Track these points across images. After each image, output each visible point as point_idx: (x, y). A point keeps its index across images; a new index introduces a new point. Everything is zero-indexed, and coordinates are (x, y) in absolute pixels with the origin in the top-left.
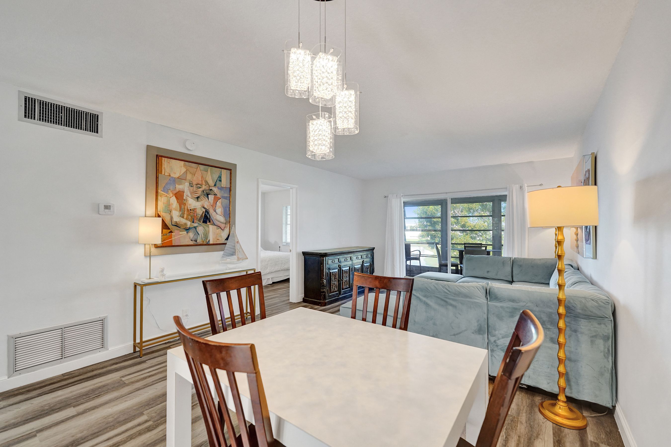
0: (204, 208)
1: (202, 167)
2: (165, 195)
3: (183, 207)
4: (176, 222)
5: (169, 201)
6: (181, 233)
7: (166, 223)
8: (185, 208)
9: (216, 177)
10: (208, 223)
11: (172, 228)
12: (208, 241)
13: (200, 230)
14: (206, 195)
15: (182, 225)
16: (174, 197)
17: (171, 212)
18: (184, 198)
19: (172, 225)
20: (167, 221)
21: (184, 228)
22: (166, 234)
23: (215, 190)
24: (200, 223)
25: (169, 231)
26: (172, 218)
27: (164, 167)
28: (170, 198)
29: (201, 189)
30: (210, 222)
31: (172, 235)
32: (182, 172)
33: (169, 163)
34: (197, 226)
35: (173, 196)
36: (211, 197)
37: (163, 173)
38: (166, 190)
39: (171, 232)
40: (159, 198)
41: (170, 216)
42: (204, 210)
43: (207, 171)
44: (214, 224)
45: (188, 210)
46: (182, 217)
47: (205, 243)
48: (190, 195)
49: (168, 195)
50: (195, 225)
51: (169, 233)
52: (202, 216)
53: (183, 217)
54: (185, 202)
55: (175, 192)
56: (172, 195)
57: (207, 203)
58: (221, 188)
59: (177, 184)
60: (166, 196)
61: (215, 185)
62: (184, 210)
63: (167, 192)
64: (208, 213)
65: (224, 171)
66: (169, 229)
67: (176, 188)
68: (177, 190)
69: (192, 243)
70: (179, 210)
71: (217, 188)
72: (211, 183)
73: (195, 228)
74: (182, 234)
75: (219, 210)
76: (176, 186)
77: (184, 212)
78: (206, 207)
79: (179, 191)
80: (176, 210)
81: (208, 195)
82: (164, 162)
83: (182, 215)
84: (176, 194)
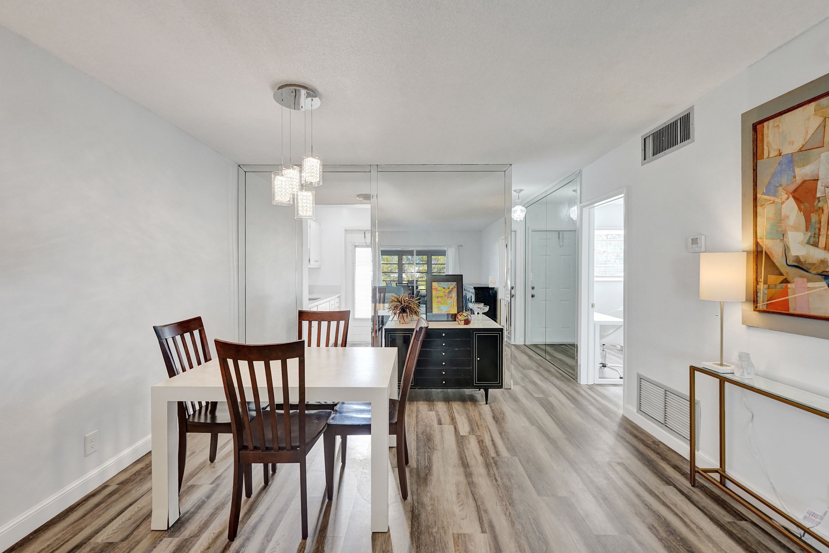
2: (770, 200)
3: (814, 217)
4: (797, 259)
5: (779, 212)
6: (810, 285)
7: (775, 261)
8: (822, 220)
11: (787, 273)
15: (814, 264)
16: (791, 199)
17: (783, 235)
18: (818, 195)
19: (788, 265)
20: (776, 256)
21: (820, 271)
22: (776, 285)
25: (781, 278)
26: (786, 249)
27: (768, 142)
28: (783, 203)
31: (787, 288)
32: (811, 131)
33: (778, 126)
35: (788, 198)
37: (766, 155)
38: (772, 191)
39: (786, 281)
40: (759, 209)
41: (782, 244)
46: (812, 245)
49: (776, 200)
51: (782, 282)
53: (816, 245)
54: (820, 205)
55: (792, 188)
56: (786, 196)
59: (798, 167)
60: (774, 202)
62: (818, 226)
63: (775, 194)
66: (781, 274)
67: (795, 177)
68: (799, 180)
70: (804, 227)
74: (814, 288)
76: (794, 172)
77: (819, 230)
79: (804, 182)
80: (796, 228)
82: (767, 131)
83: (812, 239)
84: (795, 191)
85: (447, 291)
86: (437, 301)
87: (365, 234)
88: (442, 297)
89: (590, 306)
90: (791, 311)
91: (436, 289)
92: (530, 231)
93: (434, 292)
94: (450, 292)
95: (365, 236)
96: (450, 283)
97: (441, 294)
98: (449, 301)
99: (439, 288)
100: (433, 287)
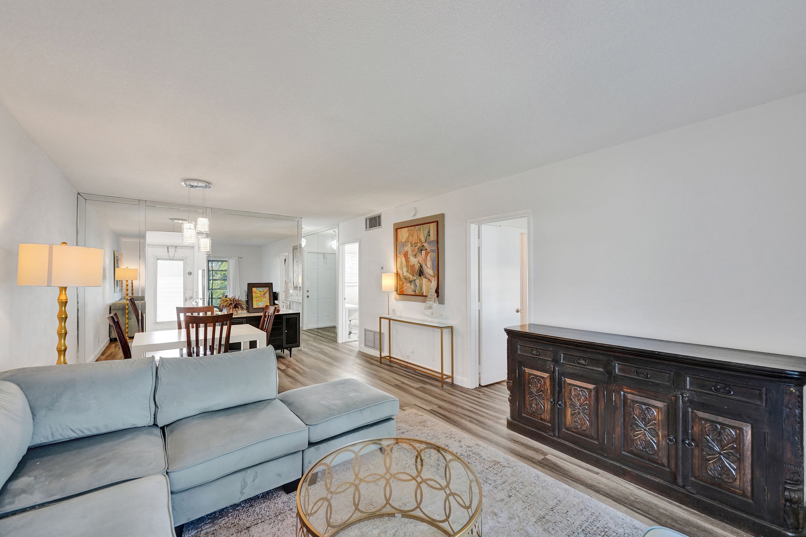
0: (419, 263)
1: (417, 227)
3: (408, 264)
4: (405, 276)
5: (401, 261)
9: (426, 233)
10: (422, 276)
12: (422, 292)
13: (417, 282)
14: (420, 251)
15: (408, 278)
17: (402, 268)
18: (408, 257)
19: (403, 278)
21: (409, 280)
23: (426, 245)
24: (417, 277)
26: (403, 273)
28: (402, 258)
29: (417, 247)
30: (423, 275)
34: (416, 279)
36: (423, 252)
41: (402, 271)
42: (419, 265)
43: (420, 230)
44: (426, 277)
45: (410, 266)
47: (421, 294)
48: (411, 254)
50: (415, 278)
52: (418, 270)
53: (408, 272)
54: (409, 260)
55: (404, 253)
56: (402, 256)
57: (421, 258)
58: (430, 243)
61: (426, 241)
64: (422, 267)
65: (432, 225)
68: (405, 251)
69: (413, 293)
70: (406, 267)
71: (427, 244)
72: (423, 240)
73: (415, 280)
75: (429, 264)
78: (420, 262)
80: (404, 267)
81: (421, 251)
83: (407, 270)
84: (404, 254)
85: (263, 293)
86: (256, 300)
87: (168, 249)
88: (259, 297)
89: (344, 299)
90: (404, 294)
91: (255, 292)
92: (306, 253)
93: (254, 294)
94: (265, 294)
95: (168, 251)
96: (264, 288)
97: (259, 295)
98: (264, 299)
99: (257, 292)
100: (253, 291)
